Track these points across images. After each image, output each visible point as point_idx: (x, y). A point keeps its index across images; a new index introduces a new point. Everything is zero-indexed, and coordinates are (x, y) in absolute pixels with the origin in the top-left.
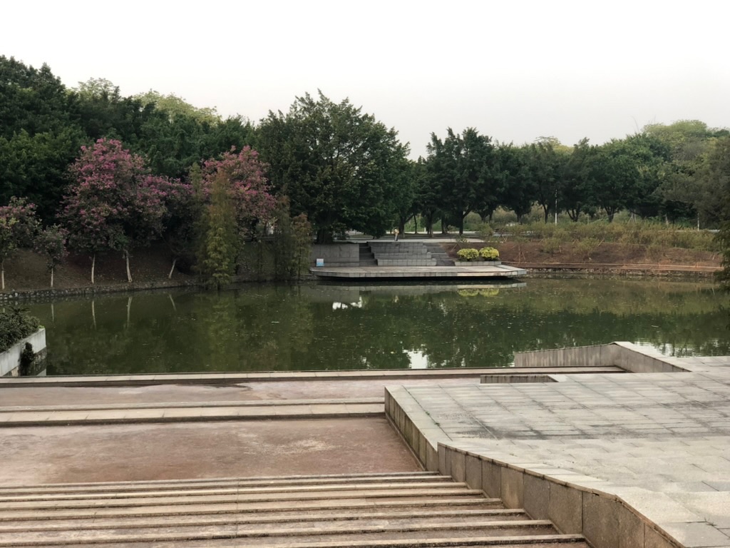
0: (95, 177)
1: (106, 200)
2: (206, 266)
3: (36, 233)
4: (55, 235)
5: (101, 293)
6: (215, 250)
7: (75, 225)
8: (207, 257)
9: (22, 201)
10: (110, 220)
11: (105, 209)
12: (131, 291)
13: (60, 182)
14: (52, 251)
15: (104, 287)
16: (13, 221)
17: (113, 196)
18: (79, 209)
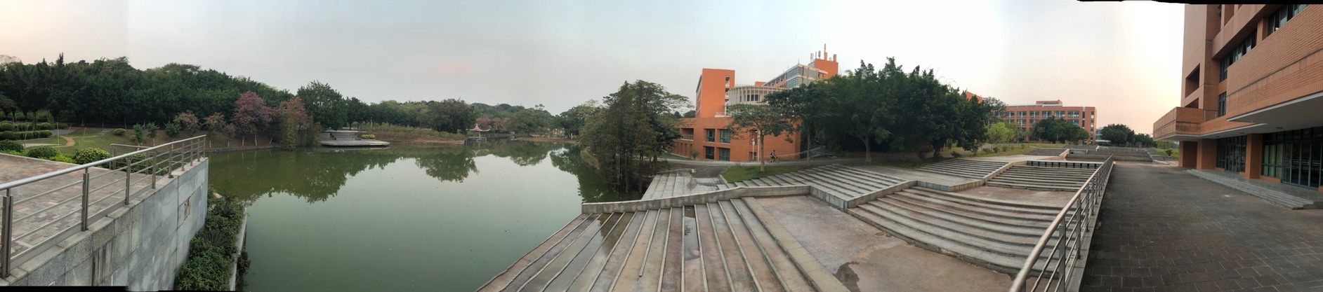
0: (246, 105)
1: (250, 114)
2: (286, 141)
3: (223, 126)
4: (231, 127)
5: (246, 150)
6: (290, 135)
7: (238, 124)
8: (287, 137)
9: (219, 114)
10: (251, 122)
11: (249, 118)
12: (257, 149)
13: (231, 108)
14: (229, 134)
15: (248, 148)
16: (215, 122)
17: (252, 114)
18: (239, 118)
